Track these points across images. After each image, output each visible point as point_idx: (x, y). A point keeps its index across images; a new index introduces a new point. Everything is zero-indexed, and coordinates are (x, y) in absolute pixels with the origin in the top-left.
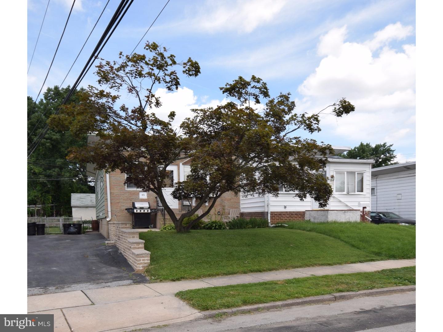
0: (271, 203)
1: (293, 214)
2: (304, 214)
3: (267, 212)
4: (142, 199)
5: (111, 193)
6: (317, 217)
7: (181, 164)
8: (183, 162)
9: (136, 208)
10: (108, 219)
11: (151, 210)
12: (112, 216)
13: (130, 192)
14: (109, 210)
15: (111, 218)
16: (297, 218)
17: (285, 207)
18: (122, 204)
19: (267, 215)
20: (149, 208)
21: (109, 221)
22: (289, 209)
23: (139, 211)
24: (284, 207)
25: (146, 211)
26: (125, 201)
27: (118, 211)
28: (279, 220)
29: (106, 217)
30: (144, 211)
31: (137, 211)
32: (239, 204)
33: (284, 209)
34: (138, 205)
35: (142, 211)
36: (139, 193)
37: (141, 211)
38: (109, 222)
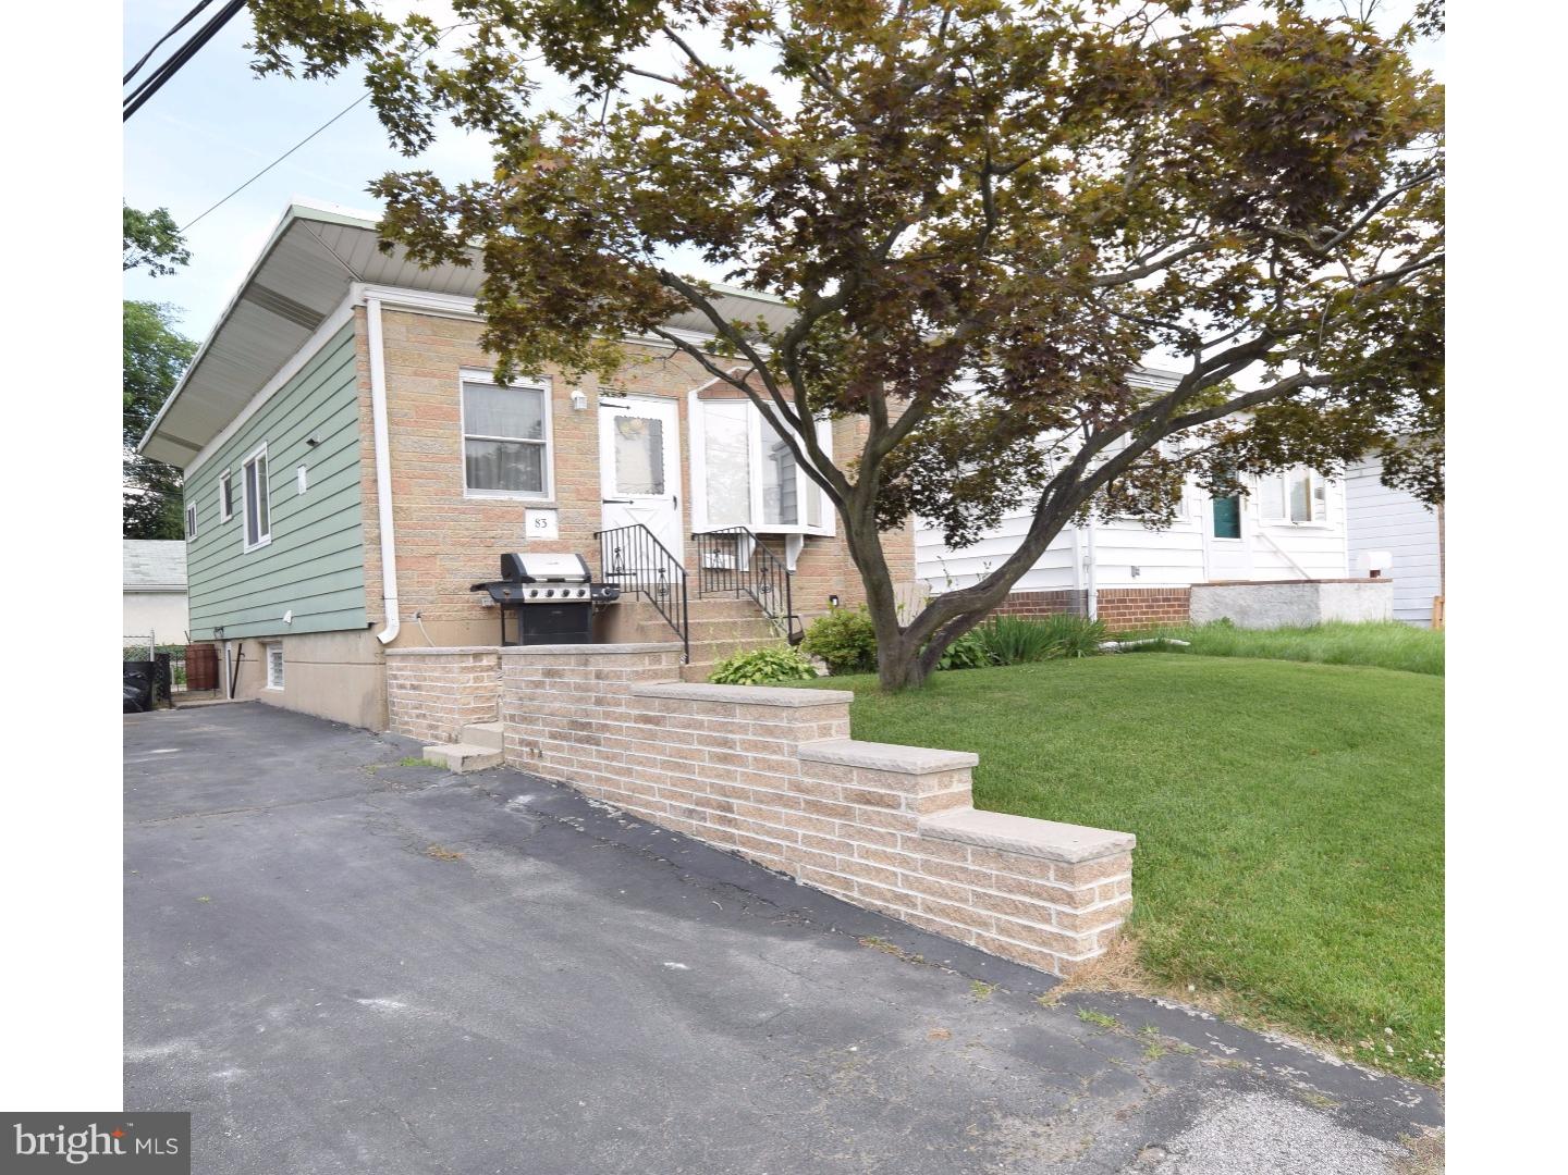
0: (1100, 557)
1: (1157, 600)
2: (1188, 600)
3: (1086, 593)
4: (535, 542)
5: (396, 511)
6: (1256, 606)
7: (692, 396)
8: (701, 388)
9: (530, 580)
10: (386, 637)
11: (595, 587)
12: (402, 621)
13: (480, 508)
14: (391, 590)
15: (399, 634)
16: (1168, 612)
17: (1135, 572)
18: (448, 564)
19: (1087, 603)
20: (587, 579)
21: (388, 645)
22: (1147, 581)
23: (542, 596)
24: (1130, 570)
25: (573, 595)
26: (460, 550)
27: (430, 598)
28: (1119, 621)
29: (371, 625)
30: (566, 593)
31: (534, 594)
32: (913, 565)
33: (1131, 580)
34: (533, 565)
35: (558, 596)
36: (522, 516)
37: (550, 594)
38: (389, 651)
